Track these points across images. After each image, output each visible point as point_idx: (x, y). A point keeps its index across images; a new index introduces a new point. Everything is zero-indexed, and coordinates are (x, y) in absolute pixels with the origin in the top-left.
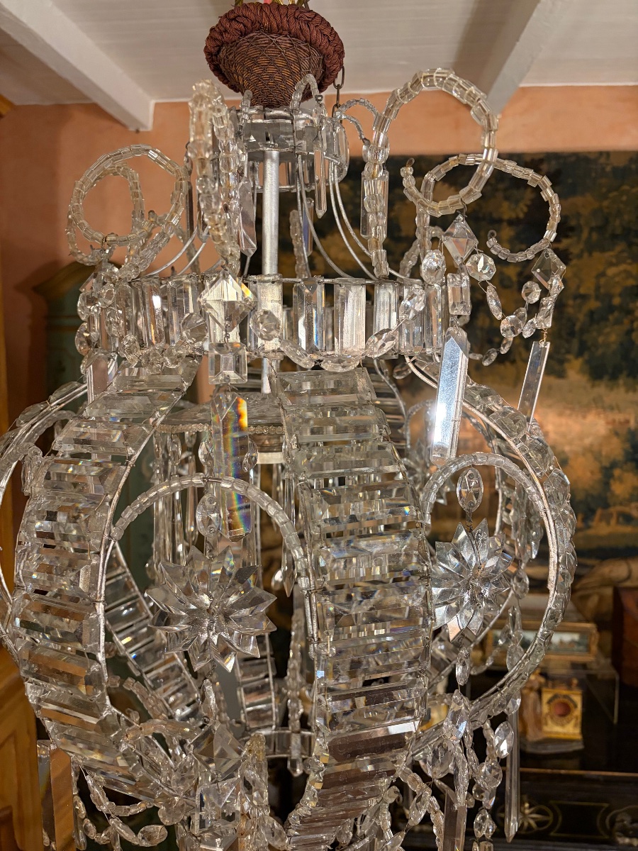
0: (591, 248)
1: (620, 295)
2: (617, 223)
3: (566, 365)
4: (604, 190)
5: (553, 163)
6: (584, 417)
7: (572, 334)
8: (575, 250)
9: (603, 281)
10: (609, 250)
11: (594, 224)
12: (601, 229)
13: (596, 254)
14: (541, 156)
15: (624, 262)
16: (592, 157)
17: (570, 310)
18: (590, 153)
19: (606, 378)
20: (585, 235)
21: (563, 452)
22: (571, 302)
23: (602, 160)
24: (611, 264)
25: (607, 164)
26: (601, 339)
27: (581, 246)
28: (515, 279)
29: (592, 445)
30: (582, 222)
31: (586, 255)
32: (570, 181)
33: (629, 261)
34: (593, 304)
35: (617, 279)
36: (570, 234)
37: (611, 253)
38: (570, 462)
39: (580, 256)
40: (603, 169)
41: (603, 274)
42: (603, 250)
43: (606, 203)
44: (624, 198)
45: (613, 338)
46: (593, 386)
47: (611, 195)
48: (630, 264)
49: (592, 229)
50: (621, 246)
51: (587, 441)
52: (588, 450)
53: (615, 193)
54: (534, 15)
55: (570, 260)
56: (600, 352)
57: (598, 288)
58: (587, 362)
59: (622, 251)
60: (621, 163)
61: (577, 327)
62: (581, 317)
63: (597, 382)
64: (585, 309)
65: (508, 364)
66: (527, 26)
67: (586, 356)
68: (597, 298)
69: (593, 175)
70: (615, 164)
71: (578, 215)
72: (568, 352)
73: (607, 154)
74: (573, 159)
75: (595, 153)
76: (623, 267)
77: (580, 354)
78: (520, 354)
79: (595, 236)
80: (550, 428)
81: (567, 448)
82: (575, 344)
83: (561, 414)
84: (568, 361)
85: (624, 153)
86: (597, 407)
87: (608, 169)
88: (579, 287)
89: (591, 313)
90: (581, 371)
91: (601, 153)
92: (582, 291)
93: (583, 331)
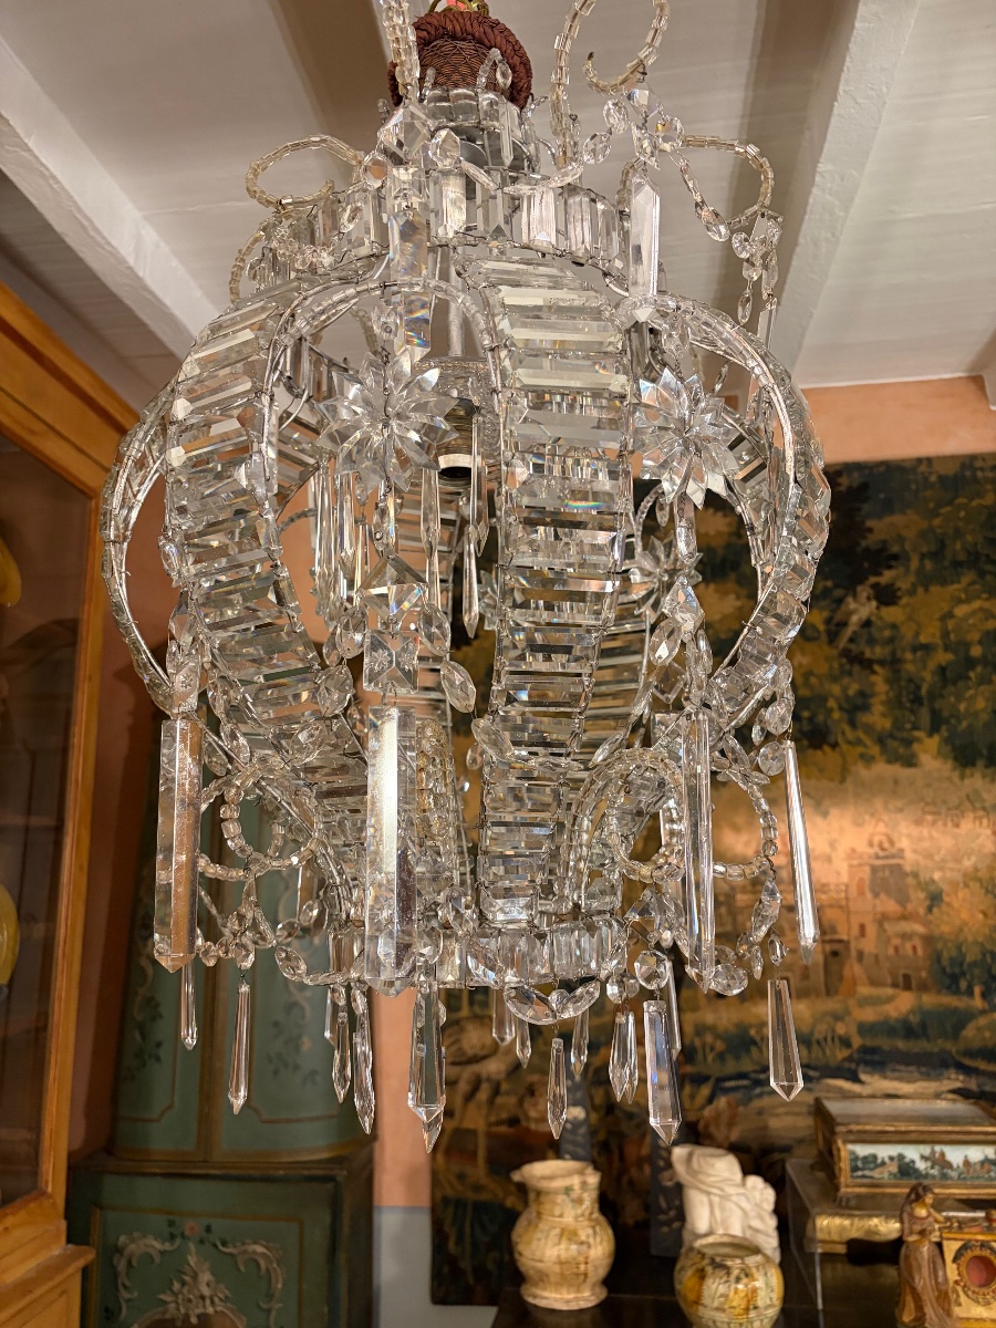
0: (925, 581)
1: (980, 642)
2: (958, 546)
3: (916, 746)
4: (932, 505)
5: (856, 475)
6: (957, 826)
7: (917, 700)
8: (904, 585)
9: (951, 624)
10: (953, 582)
11: (925, 550)
12: (936, 555)
13: (935, 589)
14: (838, 468)
15: (979, 598)
16: (907, 465)
17: (910, 667)
18: (903, 460)
19: (980, 763)
20: (914, 564)
21: (933, 881)
22: (909, 656)
23: (923, 468)
24: (960, 601)
25: (930, 473)
26: (962, 707)
27: (912, 578)
28: (822, 627)
29: (976, 870)
30: (907, 547)
31: (920, 590)
32: (882, 496)
33: (984, 596)
34: (943, 657)
35: (971, 621)
36: (893, 563)
37: (956, 586)
38: (946, 899)
39: (912, 592)
40: (926, 479)
41: (950, 615)
42: (944, 582)
43: (937, 522)
44: (962, 514)
45: (981, 704)
46: (962, 777)
47: (943, 511)
48: (987, 599)
49: (923, 557)
50: (968, 577)
51: (968, 863)
52: (971, 877)
53: (948, 509)
54: (794, 263)
55: (900, 598)
56: (964, 724)
57: (945, 634)
58: (947, 741)
59: (973, 583)
60: (950, 470)
61: (924, 691)
62: (928, 677)
63: (968, 771)
64: (932, 664)
65: (826, 748)
66: (789, 281)
67: (944, 731)
68: (947, 648)
69: (913, 487)
70: (942, 472)
71: (901, 539)
72: (915, 727)
73: (929, 460)
74: (882, 469)
75: (910, 460)
76: (976, 604)
77: (934, 729)
78: (843, 733)
79: (929, 565)
80: (904, 843)
81: (937, 876)
82: (925, 715)
83: (918, 823)
84: (919, 740)
85: (953, 458)
86: (974, 809)
87: (933, 478)
88: (917, 634)
89: (942, 671)
90: (940, 754)
91: (919, 460)
92: (923, 639)
93: (932, 696)
